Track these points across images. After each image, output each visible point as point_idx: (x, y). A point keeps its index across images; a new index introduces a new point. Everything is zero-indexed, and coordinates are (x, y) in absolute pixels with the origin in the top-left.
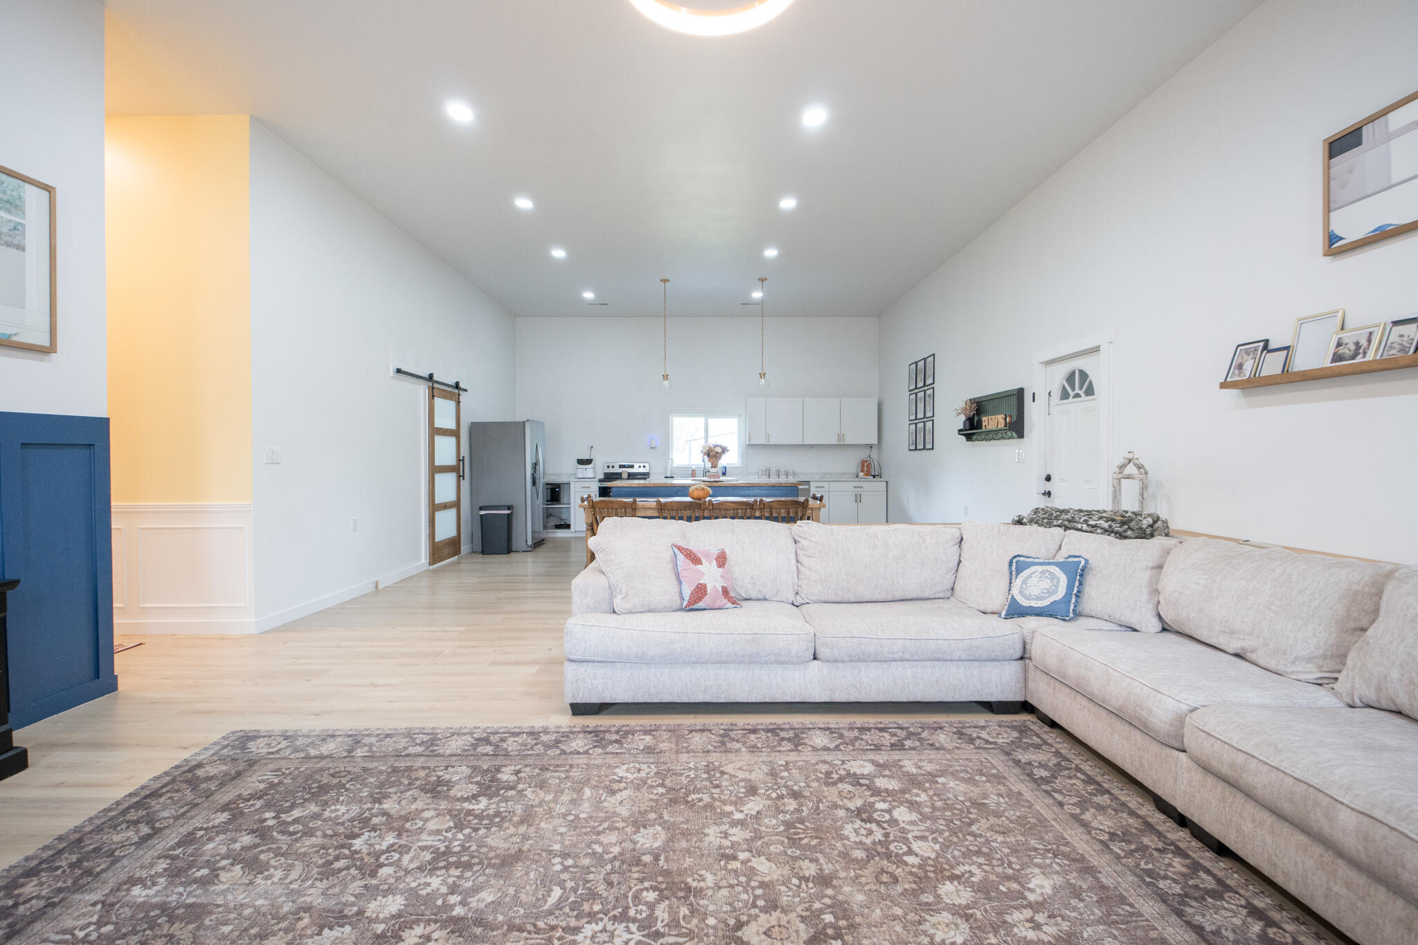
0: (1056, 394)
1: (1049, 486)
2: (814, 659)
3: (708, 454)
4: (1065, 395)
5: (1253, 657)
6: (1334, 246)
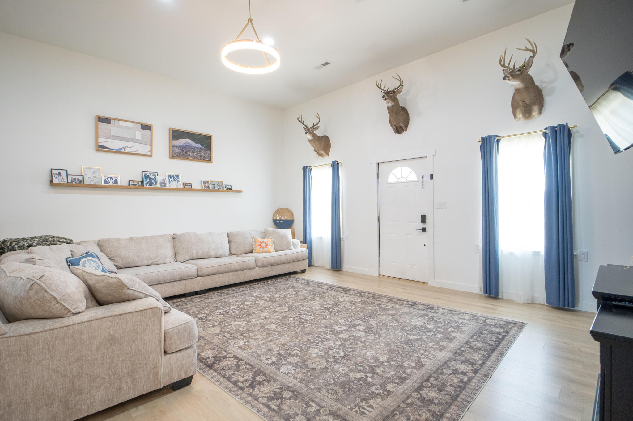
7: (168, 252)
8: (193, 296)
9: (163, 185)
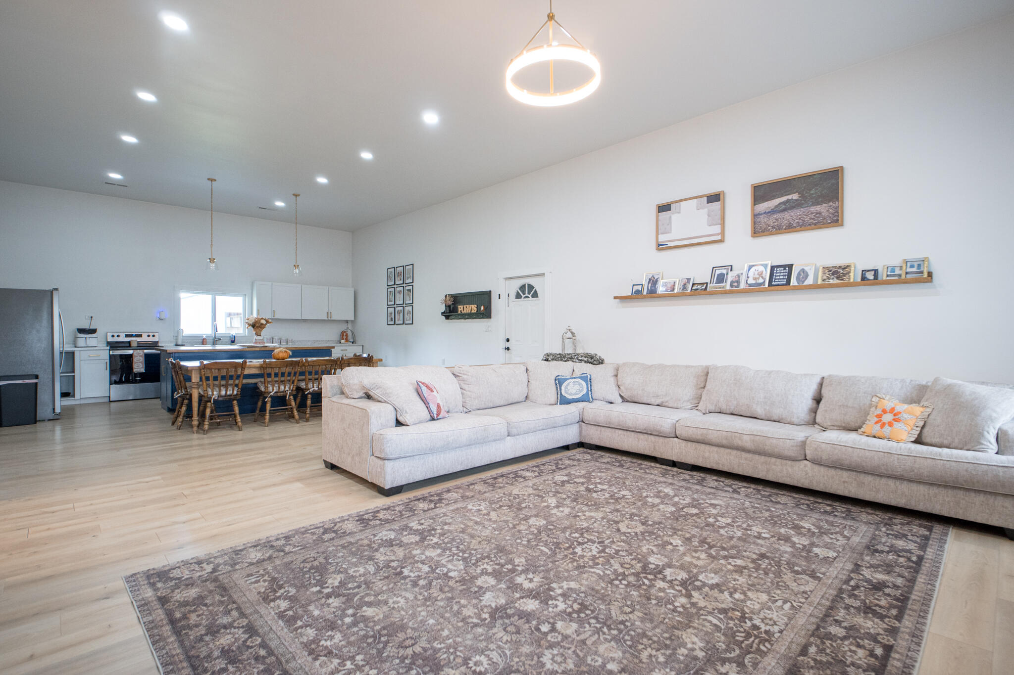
0: (513, 295)
1: (508, 344)
2: (508, 436)
3: (253, 326)
4: (518, 296)
5: (667, 404)
6: (661, 247)
7: (687, 393)
8: (687, 470)
9: (735, 284)
